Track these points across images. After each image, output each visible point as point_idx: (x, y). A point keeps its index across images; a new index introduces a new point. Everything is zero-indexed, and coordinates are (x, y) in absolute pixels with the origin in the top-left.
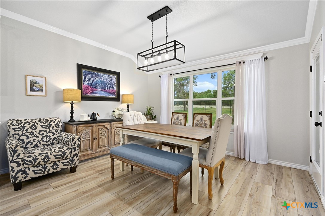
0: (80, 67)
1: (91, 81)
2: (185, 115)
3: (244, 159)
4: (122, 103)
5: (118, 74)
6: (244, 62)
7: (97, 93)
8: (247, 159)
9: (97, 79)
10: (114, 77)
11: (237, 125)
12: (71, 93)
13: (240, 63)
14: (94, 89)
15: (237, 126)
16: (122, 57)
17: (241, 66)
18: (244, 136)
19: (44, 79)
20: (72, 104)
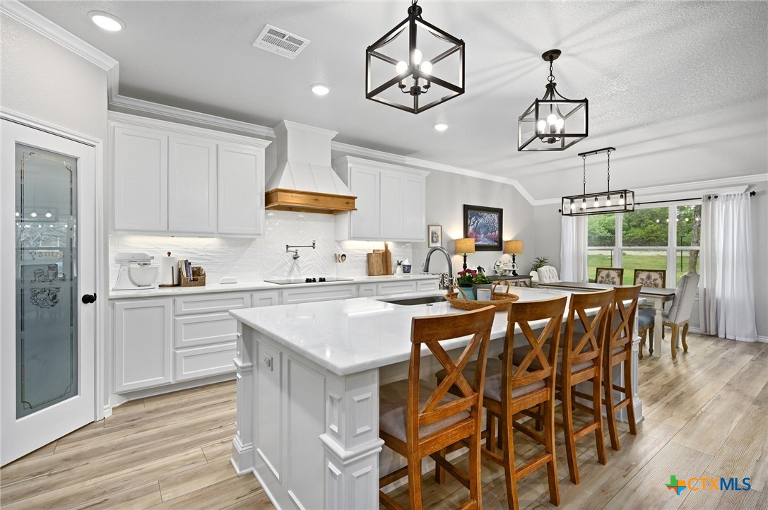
0: (467, 208)
1: (475, 224)
2: (620, 271)
3: (716, 336)
4: (504, 253)
5: (499, 212)
6: (716, 197)
7: (480, 241)
8: (721, 335)
9: (481, 221)
10: (495, 217)
11: (705, 287)
12: (469, 244)
13: (709, 198)
14: (478, 235)
15: (705, 289)
16: (504, 185)
17: (711, 203)
18: (715, 302)
19: (440, 227)
20: (465, 257)
